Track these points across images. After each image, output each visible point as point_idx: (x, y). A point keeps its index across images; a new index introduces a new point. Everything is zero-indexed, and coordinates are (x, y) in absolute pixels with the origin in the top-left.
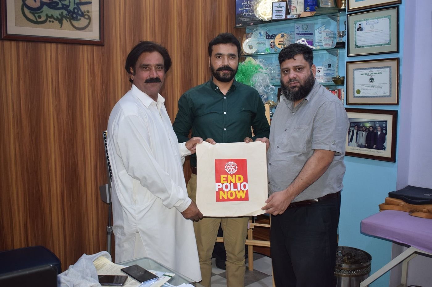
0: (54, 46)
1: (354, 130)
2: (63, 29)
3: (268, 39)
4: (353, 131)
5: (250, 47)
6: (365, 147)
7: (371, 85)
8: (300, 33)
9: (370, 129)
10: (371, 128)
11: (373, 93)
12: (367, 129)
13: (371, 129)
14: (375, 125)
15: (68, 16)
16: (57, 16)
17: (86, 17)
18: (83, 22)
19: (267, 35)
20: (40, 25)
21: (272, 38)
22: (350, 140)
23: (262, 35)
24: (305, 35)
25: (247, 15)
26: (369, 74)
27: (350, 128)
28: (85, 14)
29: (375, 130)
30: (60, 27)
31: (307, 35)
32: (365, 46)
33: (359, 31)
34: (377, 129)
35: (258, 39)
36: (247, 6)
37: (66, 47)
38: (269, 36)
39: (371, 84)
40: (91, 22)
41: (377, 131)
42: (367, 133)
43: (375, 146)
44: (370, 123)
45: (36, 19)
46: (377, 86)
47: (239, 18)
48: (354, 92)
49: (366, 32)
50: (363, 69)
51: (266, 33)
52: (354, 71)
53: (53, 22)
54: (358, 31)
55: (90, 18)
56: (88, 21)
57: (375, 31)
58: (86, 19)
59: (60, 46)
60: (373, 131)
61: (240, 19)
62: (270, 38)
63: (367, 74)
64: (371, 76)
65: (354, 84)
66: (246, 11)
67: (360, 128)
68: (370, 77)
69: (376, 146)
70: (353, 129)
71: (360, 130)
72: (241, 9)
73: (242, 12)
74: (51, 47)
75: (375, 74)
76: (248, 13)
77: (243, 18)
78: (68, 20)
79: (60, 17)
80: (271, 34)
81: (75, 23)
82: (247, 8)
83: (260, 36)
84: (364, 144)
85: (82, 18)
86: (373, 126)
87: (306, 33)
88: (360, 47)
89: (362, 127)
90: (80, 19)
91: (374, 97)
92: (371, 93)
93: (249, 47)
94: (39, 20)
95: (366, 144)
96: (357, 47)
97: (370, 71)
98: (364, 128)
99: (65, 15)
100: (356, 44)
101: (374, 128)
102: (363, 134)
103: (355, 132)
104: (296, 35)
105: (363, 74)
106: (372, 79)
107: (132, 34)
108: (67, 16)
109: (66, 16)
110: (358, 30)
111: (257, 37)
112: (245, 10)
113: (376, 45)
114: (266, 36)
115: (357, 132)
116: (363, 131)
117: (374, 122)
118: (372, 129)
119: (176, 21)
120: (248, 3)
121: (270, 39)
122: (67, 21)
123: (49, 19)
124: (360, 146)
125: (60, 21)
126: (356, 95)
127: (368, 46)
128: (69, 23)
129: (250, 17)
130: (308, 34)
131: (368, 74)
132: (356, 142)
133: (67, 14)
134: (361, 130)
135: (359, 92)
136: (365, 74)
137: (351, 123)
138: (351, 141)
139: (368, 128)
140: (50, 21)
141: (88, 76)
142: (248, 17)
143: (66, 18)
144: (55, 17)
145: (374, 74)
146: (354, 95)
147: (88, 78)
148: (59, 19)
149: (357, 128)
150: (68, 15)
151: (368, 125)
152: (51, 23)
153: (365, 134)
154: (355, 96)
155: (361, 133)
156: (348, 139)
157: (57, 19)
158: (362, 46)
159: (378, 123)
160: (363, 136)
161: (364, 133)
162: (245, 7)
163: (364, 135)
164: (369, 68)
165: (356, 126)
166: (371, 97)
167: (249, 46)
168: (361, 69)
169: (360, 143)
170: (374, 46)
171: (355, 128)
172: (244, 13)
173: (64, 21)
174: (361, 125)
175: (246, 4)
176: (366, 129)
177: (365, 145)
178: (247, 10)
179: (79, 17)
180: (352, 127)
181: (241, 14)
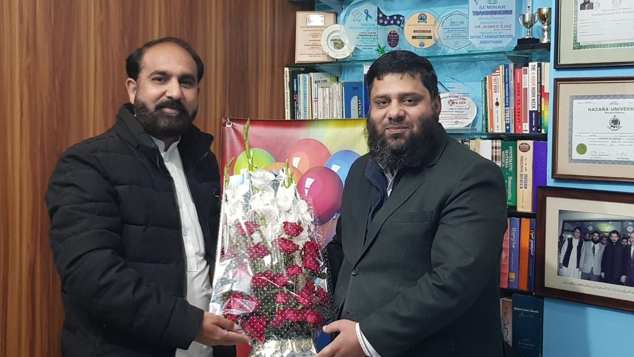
1: (572, 238)
3: (383, 24)
4: (570, 241)
5: (335, 44)
6: (600, 279)
7: (612, 136)
8: (482, 10)
9: (612, 239)
10: (615, 235)
11: (617, 154)
12: (605, 239)
13: (615, 237)
14: (624, 230)
19: (381, 15)
21: (392, 22)
22: (561, 262)
23: (371, 17)
24: (494, 16)
26: (609, 109)
27: (562, 234)
29: (625, 240)
31: (498, 16)
32: (598, 46)
33: (584, 9)
34: (629, 237)
35: (361, 25)
38: (384, 17)
39: (612, 134)
41: (629, 243)
42: (605, 247)
43: (623, 278)
44: (611, 222)
46: (627, 138)
48: (570, 150)
49: (602, 12)
50: (595, 97)
51: (379, 12)
52: (573, 100)
54: (581, 9)
57: (623, 12)
60: (618, 242)
62: (386, 22)
63: (603, 109)
64: (614, 114)
65: (571, 130)
67: (588, 235)
68: (611, 117)
69: (626, 279)
70: (570, 236)
71: (586, 240)
75: (623, 111)
80: (388, 14)
83: (367, 19)
84: (597, 271)
86: (619, 231)
87: (495, 10)
88: (585, 47)
89: (592, 233)
91: (619, 162)
92: (612, 152)
93: (333, 44)
95: (602, 271)
96: (578, 46)
97: (611, 104)
98: (596, 234)
100: (575, 40)
101: (622, 236)
102: (594, 248)
103: (575, 243)
104: (471, 14)
105: (593, 109)
106: (615, 122)
110: (583, 7)
111: (360, 21)
113: (625, 44)
114: (379, 18)
115: (579, 243)
116: (596, 243)
117: (622, 221)
118: (616, 239)
121: (386, 25)
124: (587, 276)
126: (576, 155)
127: (605, 46)
130: (499, 13)
131: (607, 109)
132: (578, 267)
134: (589, 240)
135: (582, 149)
136: (600, 109)
137: (564, 222)
138: (566, 263)
139: (607, 234)
145: (620, 111)
146: (570, 155)
149: (579, 235)
151: (607, 228)
153: (600, 248)
154: (573, 158)
155: (588, 246)
156: (559, 259)
158: (591, 46)
159: (630, 223)
160: (594, 252)
161: (597, 246)
163: (596, 251)
164: (608, 97)
165: (578, 230)
166: (613, 162)
168: (589, 97)
169: (588, 271)
170: (620, 45)
171: (573, 235)
174: (591, 228)
176: (602, 238)
177: (599, 274)
180: (569, 231)
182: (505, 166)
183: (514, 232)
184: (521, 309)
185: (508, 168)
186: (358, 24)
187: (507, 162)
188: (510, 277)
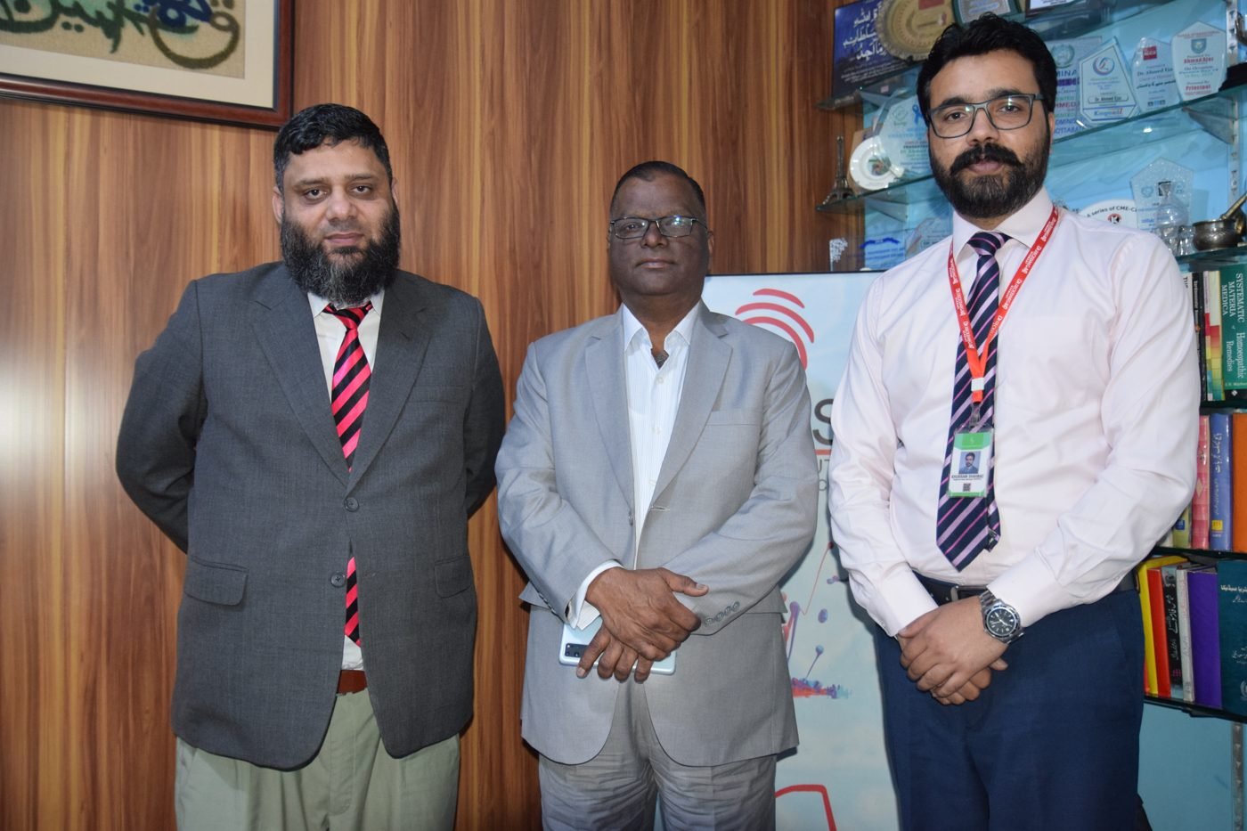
0: (81, 120)
2: (121, 60)
5: (875, 167)
15: (146, 15)
16: (99, 9)
17: (222, 21)
18: (207, 40)
20: (24, 37)
25: (868, 59)
28: (214, 9)
30: (110, 48)
35: (909, 130)
36: (870, 28)
37: (132, 126)
40: (240, 42)
45: (8, 12)
47: (844, 74)
53: (79, 29)
55: (234, 29)
56: (227, 36)
58: (220, 28)
59: (107, 122)
61: (848, 75)
66: (867, 45)
72: (849, 40)
73: (853, 51)
74: (69, 122)
76: (871, 50)
77: (855, 71)
78: (145, 27)
79: (109, 14)
81: (171, 39)
82: (869, 33)
85: (204, 27)
90: (193, 29)
94: (19, 17)
99: (134, 10)
107: (411, 98)
108: (142, 13)
109: (133, 13)
111: (905, 124)
112: (862, 41)
119: (587, 67)
120: (872, 17)
122: (141, 32)
123: (63, 18)
125: (113, 31)
128: (148, 38)
129: (881, 63)
133: (142, 4)
140: (67, 26)
141: (221, 241)
142: (873, 65)
143: (136, 19)
144: (92, 14)
147: (221, 248)
148: (108, 21)
150: (146, 9)
152: (72, 33)
157: (98, 21)
162: (864, 32)
167: (872, 164)
172: (859, 53)
173: (129, 30)
175: (868, 22)
178: (869, 40)
179: (190, 21)
181: (852, 59)
182: (1229, 314)
183: (1217, 441)
184: (1235, 589)
185: (1236, 317)
186: (901, 129)
187: (1232, 305)
188: (1213, 528)
